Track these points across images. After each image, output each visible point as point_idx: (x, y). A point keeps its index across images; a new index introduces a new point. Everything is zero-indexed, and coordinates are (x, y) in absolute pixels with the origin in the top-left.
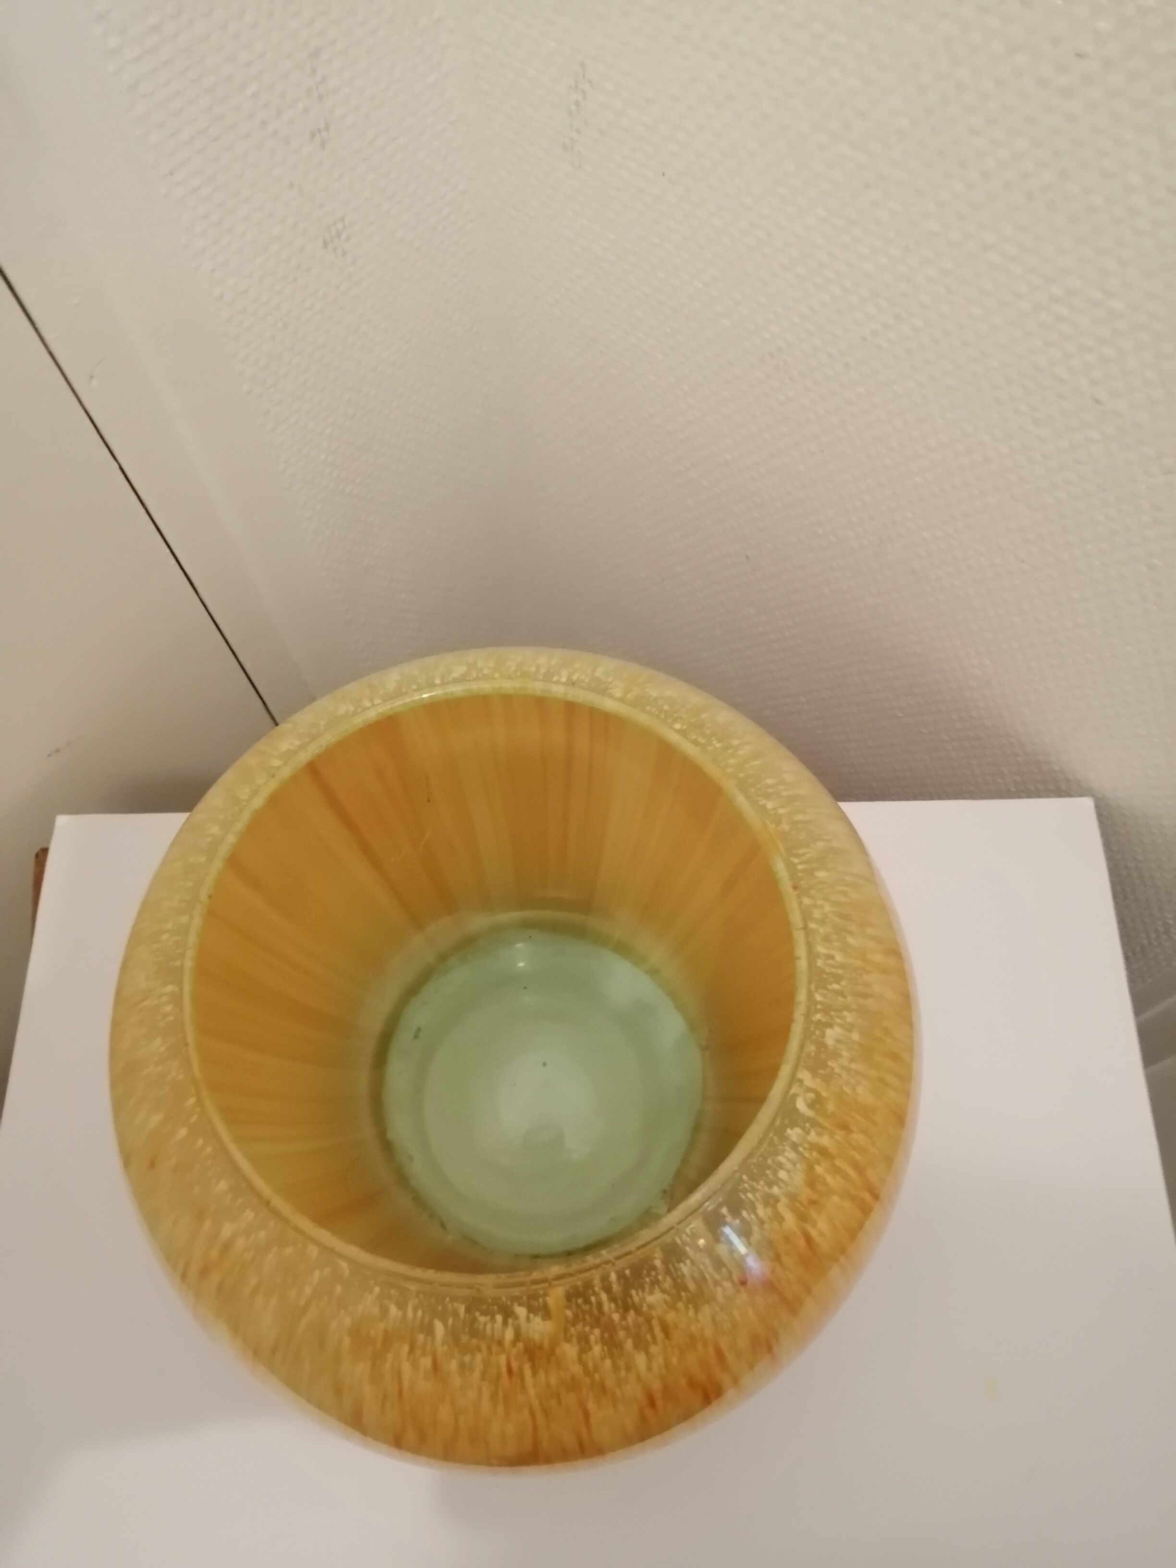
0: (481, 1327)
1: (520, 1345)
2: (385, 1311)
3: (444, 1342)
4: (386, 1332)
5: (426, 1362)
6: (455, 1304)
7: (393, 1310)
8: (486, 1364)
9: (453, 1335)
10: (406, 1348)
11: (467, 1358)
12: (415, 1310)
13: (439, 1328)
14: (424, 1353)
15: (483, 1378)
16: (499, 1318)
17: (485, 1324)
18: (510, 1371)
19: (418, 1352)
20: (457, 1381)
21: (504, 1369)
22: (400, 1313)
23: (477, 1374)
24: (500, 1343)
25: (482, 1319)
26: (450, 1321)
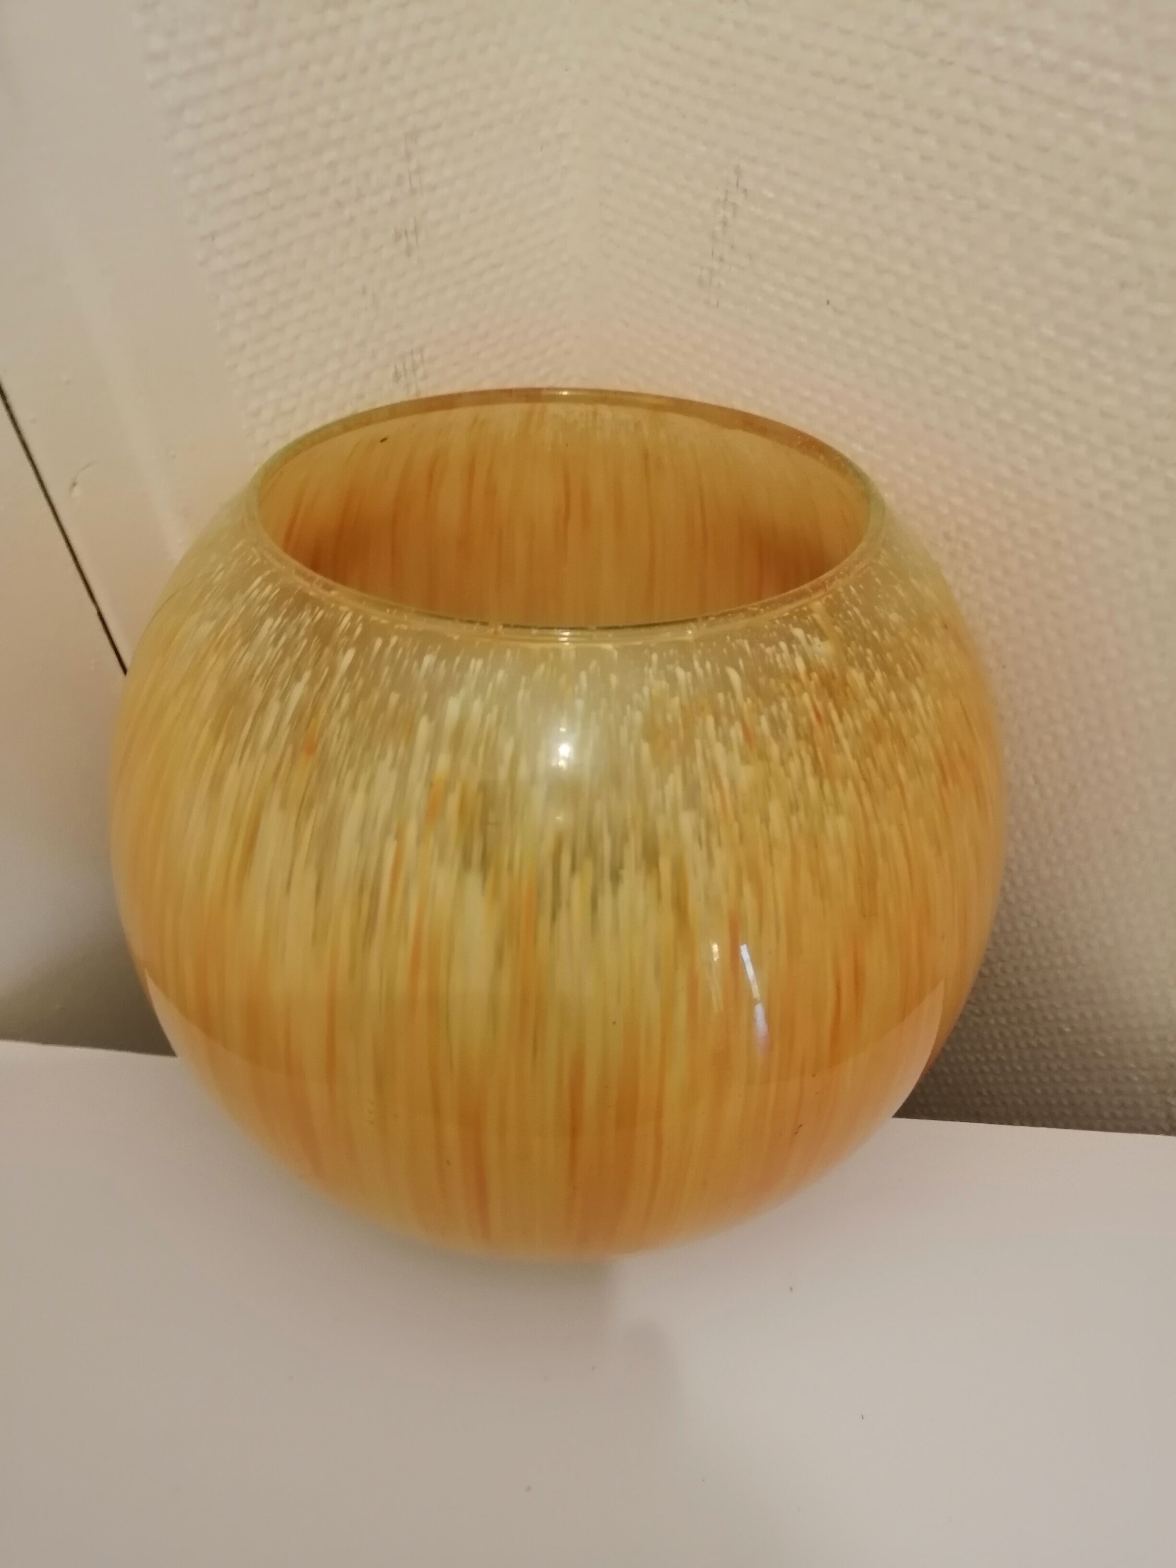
0: (772, 661)
1: (815, 675)
2: (672, 679)
3: (745, 695)
4: (682, 707)
5: (736, 732)
6: (738, 641)
7: (680, 673)
8: (793, 707)
9: (750, 679)
10: (710, 720)
11: (774, 709)
12: (703, 666)
13: (734, 677)
14: (731, 721)
15: (798, 737)
16: (783, 645)
17: (774, 657)
18: (818, 715)
19: (724, 720)
20: (774, 750)
21: (813, 716)
22: (689, 674)
23: (790, 731)
24: (796, 677)
25: (769, 650)
26: (741, 662)
